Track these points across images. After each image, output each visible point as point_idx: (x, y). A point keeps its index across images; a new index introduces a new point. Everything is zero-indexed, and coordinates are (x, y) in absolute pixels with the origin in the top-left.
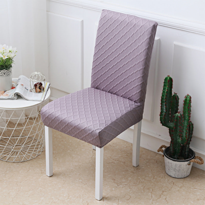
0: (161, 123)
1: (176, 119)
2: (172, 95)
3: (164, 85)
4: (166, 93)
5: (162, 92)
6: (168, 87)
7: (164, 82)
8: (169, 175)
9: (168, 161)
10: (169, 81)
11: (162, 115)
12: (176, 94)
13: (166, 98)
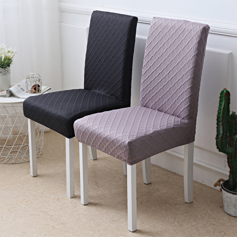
0: (218, 148)
1: (235, 141)
2: (230, 115)
3: (220, 100)
4: (222, 109)
5: (218, 109)
6: (225, 102)
7: (220, 96)
8: (228, 214)
9: (227, 195)
10: (225, 95)
11: (219, 139)
12: (235, 113)
13: (222, 116)
